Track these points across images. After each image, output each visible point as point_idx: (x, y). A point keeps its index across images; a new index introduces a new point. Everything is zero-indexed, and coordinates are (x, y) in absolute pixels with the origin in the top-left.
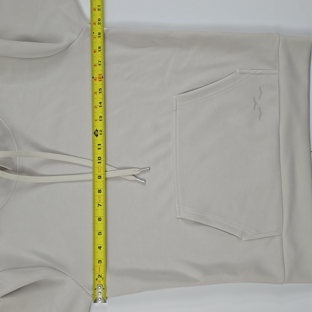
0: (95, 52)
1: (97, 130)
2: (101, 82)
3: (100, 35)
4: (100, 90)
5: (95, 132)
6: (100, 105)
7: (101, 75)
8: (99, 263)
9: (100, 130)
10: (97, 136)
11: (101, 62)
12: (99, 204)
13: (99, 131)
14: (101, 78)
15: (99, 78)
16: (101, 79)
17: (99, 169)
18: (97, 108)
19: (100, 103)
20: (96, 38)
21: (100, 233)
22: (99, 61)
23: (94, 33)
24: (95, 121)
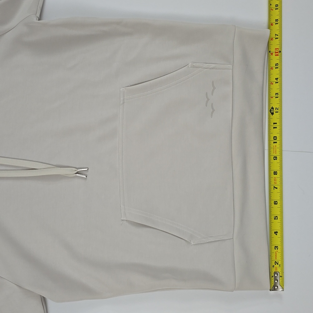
0: (272, 25)
1: (273, 108)
2: (278, 57)
3: (277, 7)
4: (276, 65)
5: (270, 110)
6: (277, 81)
7: (278, 49)
8: (275, 249)
9: (276, 108)
10: (272, 114)
11: (278, 35)
12: (274, 187)
13: (274, 109)
14: (278, 52)
15: (276, 53)
16: (278, 54)
17: (275, 149)
18: (273, 84)
19: (276, 79)
20: (273, 10)
21: (276, 218)
22: (276, 34)
23: (271, 5)
24: (271, 98)
